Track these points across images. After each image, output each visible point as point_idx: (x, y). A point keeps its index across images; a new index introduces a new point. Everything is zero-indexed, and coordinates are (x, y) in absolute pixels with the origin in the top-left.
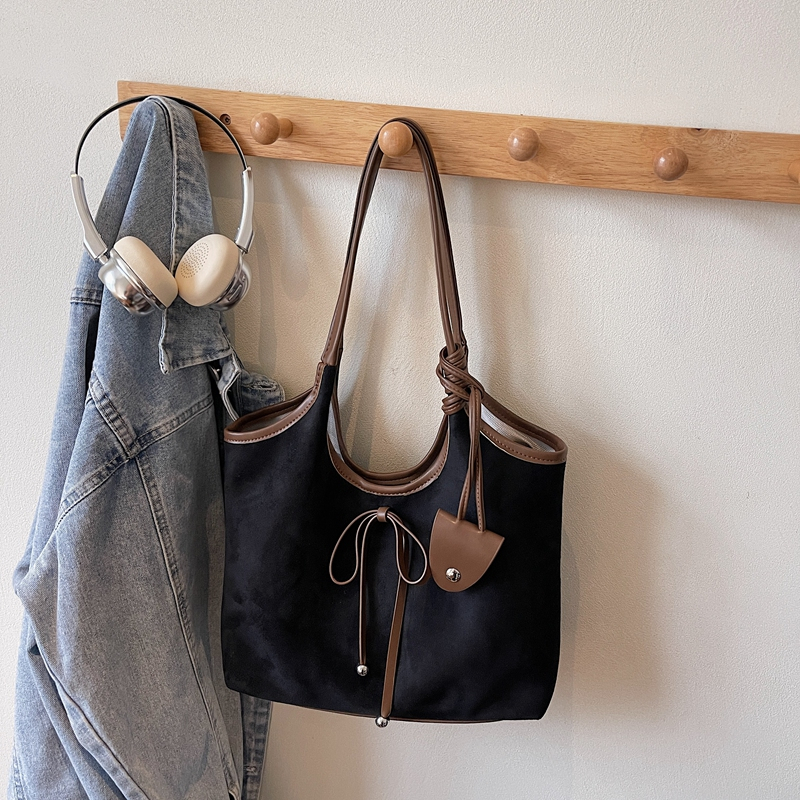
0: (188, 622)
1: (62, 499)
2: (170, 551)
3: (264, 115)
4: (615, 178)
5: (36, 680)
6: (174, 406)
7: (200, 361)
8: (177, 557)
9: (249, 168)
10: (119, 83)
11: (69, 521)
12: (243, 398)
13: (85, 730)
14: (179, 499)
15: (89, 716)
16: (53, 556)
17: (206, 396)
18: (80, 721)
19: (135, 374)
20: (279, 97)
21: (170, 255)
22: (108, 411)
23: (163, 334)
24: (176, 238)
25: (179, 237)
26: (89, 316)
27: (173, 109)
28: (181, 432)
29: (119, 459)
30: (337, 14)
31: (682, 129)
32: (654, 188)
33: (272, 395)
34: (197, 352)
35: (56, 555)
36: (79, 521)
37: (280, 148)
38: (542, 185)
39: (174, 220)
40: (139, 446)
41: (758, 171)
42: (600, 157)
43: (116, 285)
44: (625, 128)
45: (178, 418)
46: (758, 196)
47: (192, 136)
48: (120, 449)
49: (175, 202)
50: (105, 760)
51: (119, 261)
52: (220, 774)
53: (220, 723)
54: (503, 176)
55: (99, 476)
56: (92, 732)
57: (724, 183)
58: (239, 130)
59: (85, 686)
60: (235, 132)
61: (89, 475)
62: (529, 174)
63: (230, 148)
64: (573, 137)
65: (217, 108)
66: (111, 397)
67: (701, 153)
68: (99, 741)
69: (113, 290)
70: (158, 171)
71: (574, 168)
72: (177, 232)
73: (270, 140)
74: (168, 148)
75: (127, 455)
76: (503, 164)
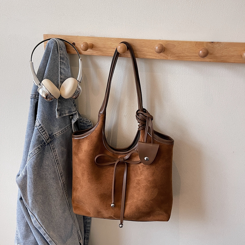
0: (66, 191)
1: (28, 155)
2: (60, 170)
3: (84, 43)
4: (188, 58)
5: (22, 207)
6: (60, 127)
7: (67, 115)
8: (62, 172)
9: (81, 58)
10: (44, 35)
11: (31, 161)
12: (80, 125)
13: (36, 222)
14: (62, 155)
15: (37, 218)
16: (26, 171)
18: (34, 220)
19: (49, 119)
20: (89, 37)
21: (58, 85)
22: (41, 129)
23: (57, 107)
24: (60, 79)
25: (61, 78)
26: (35, 102)
27: (58, 42)
28: (63, 135)
29: (44, 143)
30: (105, 12)
31: (208, 42)
32: (200, 60)
33: (89, 124)
34: (67, 112)
36: (33, 161)
37: (89, 52)
38: (166, 60)
39: (59, 74)
40: (50, 139)
41: (232, 54)
42: (183, 51)
44: (191, 42)
45: (61, 131)
46: (232, 62)
47: (64, 49)
48: (45, 140)
49: (59, 68)
50: (42, 231)
51: (43, 86)
52: (76, 236)
53: (76, 221)
54: (155, 58)
55: (39, 148)
56: (38, 223)
57: (221, 58)
58: (78, 47)
59: (36, 209)
60: (77, 48)
61: (36, 148)
62: (162, 57)
63: (75, 52)
64: (175, 46)
65: (71, 41)
66: (42, 125)
67: (214, 49)
68: (40, 225)
69: (41, 94)
70: (54, 60)
71: (176, 55)
72: (60, 77)
73: (86, 50)
74: (57, 53)
75: (47, 142)
76: (155, 54)
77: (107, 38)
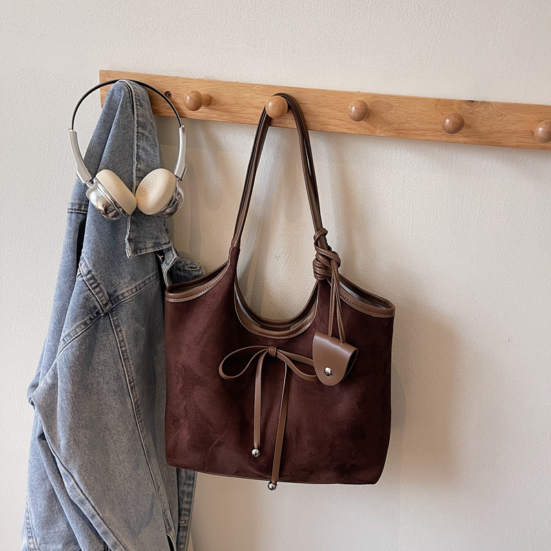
0: (141, 421)
1: (61, 339)
2: (129, 373)
3: (193, 92)
4: (419, 133)
5: (42, 457)
6: (134, 279)
7: (151, 250)
8: (134, 378)
9: (183, 126)
10: (100, 71)
11: (64, 354)
12: (178, 275)
13: (74, 489)
14: (136, 340)
15: (77, 480)
16: (55, 376)
17: (155, 272)
18: (71, 484)
19: (109, 258)
20: (203, 80)
21: (132, 182)
22: (91, 282)
23: (128, 232)
24: (136, 171)
25: (138, 170)
26: (79, 221)
27: (134, 88)
28: (138, 296)
29: (98, 313)
31: (462, 101)
32: (444, 139)
33: (197, 273)
34: (149, 244)
35: (57, 375)
36: (72, 353)
37: (203, 113)
38: (371, 136)
39: (135, 159)
40: (110, 305)
41: (511, 128)
42: (409, 119)
43: (97, 201)
44: (425, 100)
45: (136, 287)
46: (511, 144)
47: (147, 105)
48: (98, 306)
49: (135, 147)
50: (87, 509)
51: (99, 185)
52: (161, 521)
53: (162, 489)
54: (346, 131)
55: (85, 324)
56: (79, 491)
57: (489, 136)
58: (177, 101)
59: (75, 460)
60: (174, 103)
61: (79, 323)
62: (363, 130)
63: (171, 113)
64: (392, 106)
65: (163, 88)
66: (93, 273)
67: (474, 116)
68: (83, 497)
69: (95, 204)
70: (125, 128)
71: (393, 126)
72: (137, 167)
73: (196, 108)
74: (131, 113)
75: (103, 311)
76: (347, 123)
77: (242, 84)
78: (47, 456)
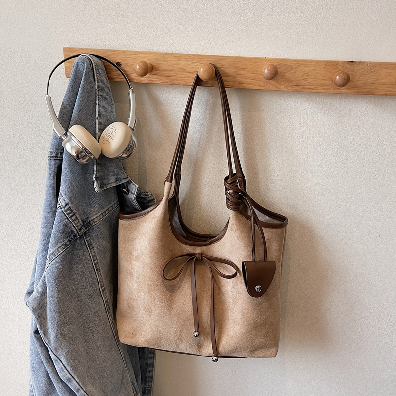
0: (111, 315)
1: (48, 257)
2: (101, 280)
3: (141, 62)
4: (313, 87)
5: (38, 347)
6: (101, 208)
7: (114, 185)
9: (132, 88)
10: (64, 48)
11: (50, 268)
13: (63, 371)
14: (104, 254)
15: (64, 363)
16: (44, 286)
17: (116, 201)
18: (61, 367)
19: (81, 192)
20: (146, 53)
21: (96, 132)
22: (68, 212)
23: (95, 172)
24: (99, 124)
25: (100, 124)
26: (57, 166)
27: (94, 60)
28: (105, 221)
29: (75, 236)
31: (345, 62)
32: (332, 91)
33: (149, 199)
34: (113, 179)
36: (57, 268)
37: (148, 78)
38: (278, 91)
39: (97, 116)
40: (84, 229)
41: (381, 81)
42: (305, 77)
43: (71, 149)
44: (317, 62)
45: (103, 214)
46: (382, 93)
47: (104, 73)
48: (75, 230)
49: (97, 106)
50: (73, 385)
51: (73, 137)
52: (130, 388)
54: (258, 88)
55: (65, 244)
56: (66, 371)
57: (365, 87)
58: (126, 69)
59: (63, 349)
60: (124, 71)
61: (60, 244)
62: (271, 86)
63: (122, 79)
64: (292, 68)
65: (114, 59)
66: (70, 205)
67: (354, 73)
68: (70, 376)
69: (70, 151)
70: (88, 91)
71: (293, 83)
72: (99, 122)
73: (144, 74)
74: (93, 80)
75: (79, 234)
76: (258, 82)
77: (177, 54)
78: (41, 346)
